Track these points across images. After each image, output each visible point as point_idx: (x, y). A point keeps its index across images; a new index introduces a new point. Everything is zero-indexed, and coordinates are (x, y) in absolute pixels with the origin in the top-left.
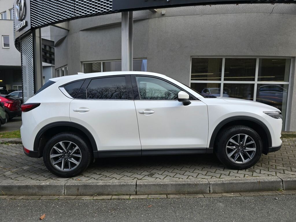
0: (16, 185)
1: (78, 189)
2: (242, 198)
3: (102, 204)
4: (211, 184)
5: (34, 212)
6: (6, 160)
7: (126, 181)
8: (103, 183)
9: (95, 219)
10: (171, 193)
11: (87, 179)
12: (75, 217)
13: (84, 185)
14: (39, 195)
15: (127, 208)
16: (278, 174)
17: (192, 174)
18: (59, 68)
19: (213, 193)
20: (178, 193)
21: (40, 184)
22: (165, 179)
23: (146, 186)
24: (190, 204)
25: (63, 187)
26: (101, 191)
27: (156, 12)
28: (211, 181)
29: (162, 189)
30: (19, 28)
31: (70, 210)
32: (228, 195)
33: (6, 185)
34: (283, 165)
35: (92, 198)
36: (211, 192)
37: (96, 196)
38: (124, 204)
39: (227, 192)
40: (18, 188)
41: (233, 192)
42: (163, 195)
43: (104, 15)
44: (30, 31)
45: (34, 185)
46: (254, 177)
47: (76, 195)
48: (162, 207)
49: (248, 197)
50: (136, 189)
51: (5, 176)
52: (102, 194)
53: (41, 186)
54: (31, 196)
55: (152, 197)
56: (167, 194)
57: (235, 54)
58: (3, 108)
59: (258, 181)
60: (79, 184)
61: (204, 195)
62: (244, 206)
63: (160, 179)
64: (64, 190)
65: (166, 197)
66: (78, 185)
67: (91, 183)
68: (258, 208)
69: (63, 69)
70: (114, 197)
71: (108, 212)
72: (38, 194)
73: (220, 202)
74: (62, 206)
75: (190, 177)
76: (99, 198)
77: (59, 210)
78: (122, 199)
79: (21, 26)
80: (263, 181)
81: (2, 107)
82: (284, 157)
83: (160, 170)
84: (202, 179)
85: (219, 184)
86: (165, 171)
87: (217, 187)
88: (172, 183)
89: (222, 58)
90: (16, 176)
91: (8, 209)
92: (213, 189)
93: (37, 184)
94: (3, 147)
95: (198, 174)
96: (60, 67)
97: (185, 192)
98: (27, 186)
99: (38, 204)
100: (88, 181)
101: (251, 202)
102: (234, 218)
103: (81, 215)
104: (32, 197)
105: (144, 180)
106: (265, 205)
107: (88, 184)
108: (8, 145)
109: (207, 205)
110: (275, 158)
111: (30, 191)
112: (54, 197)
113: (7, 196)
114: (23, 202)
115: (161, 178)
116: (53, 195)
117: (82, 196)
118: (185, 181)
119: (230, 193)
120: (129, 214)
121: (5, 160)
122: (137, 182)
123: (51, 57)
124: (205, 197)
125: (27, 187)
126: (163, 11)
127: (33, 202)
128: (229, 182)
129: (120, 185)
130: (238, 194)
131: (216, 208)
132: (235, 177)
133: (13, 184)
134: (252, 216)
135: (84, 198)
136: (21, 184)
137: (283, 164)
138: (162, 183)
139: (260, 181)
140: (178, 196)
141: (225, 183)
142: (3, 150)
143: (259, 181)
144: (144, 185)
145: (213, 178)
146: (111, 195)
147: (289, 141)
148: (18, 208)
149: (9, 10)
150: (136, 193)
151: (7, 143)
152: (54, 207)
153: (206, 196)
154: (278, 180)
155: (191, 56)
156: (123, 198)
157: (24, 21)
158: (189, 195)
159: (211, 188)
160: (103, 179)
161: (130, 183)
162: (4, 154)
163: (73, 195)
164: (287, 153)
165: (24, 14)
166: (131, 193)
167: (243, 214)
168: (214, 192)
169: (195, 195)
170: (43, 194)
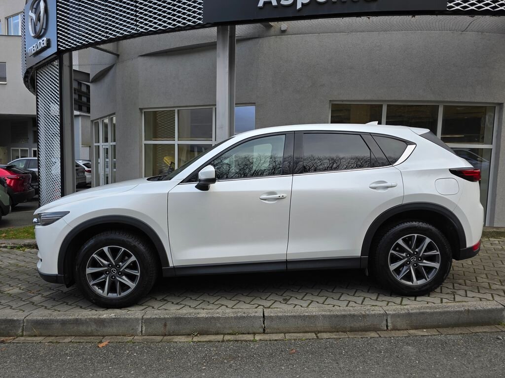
0: (58, 318)
1: (165, 325)
2: (442, 337)
3: (210, 349)
4: (390, 314)
5: (96, 364)
6: (28, 276)
7: (245, 311)
8: (207, 314)
9: (204, 374)
10: (322, 330)
11: (178, 307)
12: (169, 372)
13: (176, 318)
14: (99, 336)
15: (255, 356)
16: (497, 298)
17: (354, 299)
18: (98, 119)
19: (392, 330)
20: (334, 330)
21: (100, 317)
22: (309, 306)
23: (280, 318)
24: (358, 348)
25: (140, 322)
26: (204, 328)
27: (271, 26)
28: (388, 310)
29: (307, 324)
30: (35, 51)
31: (158, 360)
32: (419, 333)
33: (39, 318)
34: (501, 283)
35: (190, 339)
36: (389, 328)
37: (196, 335)
38: (247, 350)
39: (416, 328)
40: (61, 324)
41: (426, 328)
42: (310, 334)
43: (188, 31)
44: (55, 55)
45: (89, 319)
46: (458, 302)
47: (161, 335)
48: (312, 354)
49: (452, 336)
50: (264, 323)
51: (33, 303)
52: (207, 333)
53: (102, 321)
54: (84, 337)
55: (291, 337)
56: (317, 332)
57: (403, 99)
58: (5, 187)
59: (466, 308)
60: (166, 316)
61: (379, 332)
62: (448, 350)
63: (301, 306)
64: (142, 327)
65: (316, 338)
66: (165, 318)
67: (187, 313)
68: (472, 353)
69: (106, 121)
70: (227, 337)
71: (222, 362)
72: (96, 334)
73: (408, 344)
74: (142, 353)
75: (351, 304)
76: (202, 340)
77: (139, 359)
78: (242, 341)
79: (38, 48)
80: (474, 309)
81: (4, 185)
82: (499, 269)
83: (297, 292)
84: (373, 307)
85: (403, 315)
86: (307, 293)
87: (398, 319)
88: (323, 313)
89: (382, 105)
90: (54, 304)
91: (50, 360)
92: (392, 323)
93: (94, 317)
94: (17, 255)
95: (364, 299)
96: (101, 118)
97: (345, 328)
98: (77, 320)
99: (100, 351)
100: (180, 311)
101: (459, 345)
102: (437, 370)
103: (179, 367)
104: (87, 339)
105: (275, 309)
106: (482, 349)
107: (182, 316)
108: (24, 250)
109: (387, 351)
110: (485, 272)
111: (83, 328)
112: (125, 338)
113: (43, 338)
114: (72, 347)
115: (303, 305)
116: (123, 336)
117: (172, 337)
118: (345, 310)
119: (421, 330)
120: (260, 366)
121: (25, 276)
122: (263, 312)
123: (81, 100)
124: (380, 337)
125: (77, 322)
126: (284, 25)
127: (90, 347)
128: (418, 311)
129: (237, 317)
130: (434, 332)
131: (404, 355)
132: (426, 303)
133: (52, 317)
134: (465, 367)
135: (177, 339)
136: (66, 318)
137: (500, 281)
138: (306, 314)
139: (470, 308)
140: (336, 335)
141: (412, 314)
142: (17, 260)
143: (468, 310)
144: (278, 316)
145: (389, 304)
146: (222, 334)
147: (501, 242)
148: (66, 359)
149: (5, 18)
150: (264, 330)
151: (22, 247)
152: (128, 356)
153: (383, 334)
154: (497, 307)
155: (330, 101)
156: (243, 339)
157: (45, 39)
158: (352, 333)
159: (389, 321)
160: (205, 308)
161: (254, 314)
162: (20, 267)
163: (157, 335)
164: (502, 262)
165: (44, 27)
166: (255, 331)
167: (451, 364)
168: (395, 329)
169: (364, 333)
170: (105, 334)
